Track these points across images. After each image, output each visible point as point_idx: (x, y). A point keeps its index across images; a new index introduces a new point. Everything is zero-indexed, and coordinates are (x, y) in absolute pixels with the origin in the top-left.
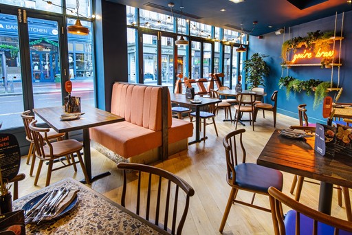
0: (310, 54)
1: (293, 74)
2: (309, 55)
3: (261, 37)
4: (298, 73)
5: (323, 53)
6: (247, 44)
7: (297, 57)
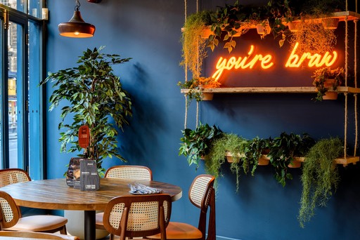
0: (269, 57)
1: (215, 118)
2: (266, 61)
5: (306, 55)
6: (44, 16)
7: (223, 66)
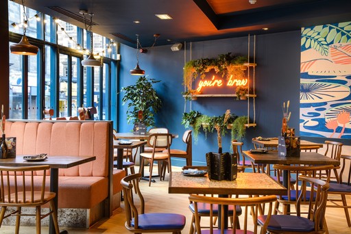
0: (221, 81)
1: (198, 108)
2: (219, 83)
3: (145, 51)
4: (205, 106)
5: (235, 80)
6: (118, 58)
7: (202, 84)
